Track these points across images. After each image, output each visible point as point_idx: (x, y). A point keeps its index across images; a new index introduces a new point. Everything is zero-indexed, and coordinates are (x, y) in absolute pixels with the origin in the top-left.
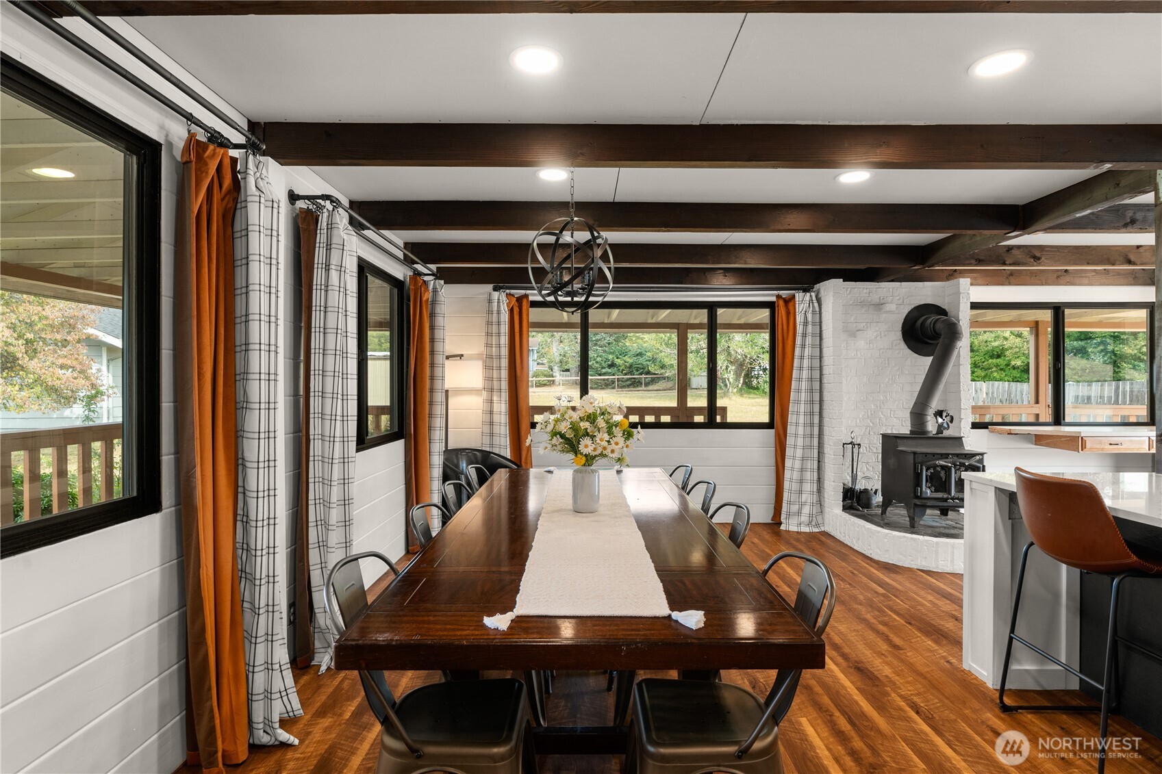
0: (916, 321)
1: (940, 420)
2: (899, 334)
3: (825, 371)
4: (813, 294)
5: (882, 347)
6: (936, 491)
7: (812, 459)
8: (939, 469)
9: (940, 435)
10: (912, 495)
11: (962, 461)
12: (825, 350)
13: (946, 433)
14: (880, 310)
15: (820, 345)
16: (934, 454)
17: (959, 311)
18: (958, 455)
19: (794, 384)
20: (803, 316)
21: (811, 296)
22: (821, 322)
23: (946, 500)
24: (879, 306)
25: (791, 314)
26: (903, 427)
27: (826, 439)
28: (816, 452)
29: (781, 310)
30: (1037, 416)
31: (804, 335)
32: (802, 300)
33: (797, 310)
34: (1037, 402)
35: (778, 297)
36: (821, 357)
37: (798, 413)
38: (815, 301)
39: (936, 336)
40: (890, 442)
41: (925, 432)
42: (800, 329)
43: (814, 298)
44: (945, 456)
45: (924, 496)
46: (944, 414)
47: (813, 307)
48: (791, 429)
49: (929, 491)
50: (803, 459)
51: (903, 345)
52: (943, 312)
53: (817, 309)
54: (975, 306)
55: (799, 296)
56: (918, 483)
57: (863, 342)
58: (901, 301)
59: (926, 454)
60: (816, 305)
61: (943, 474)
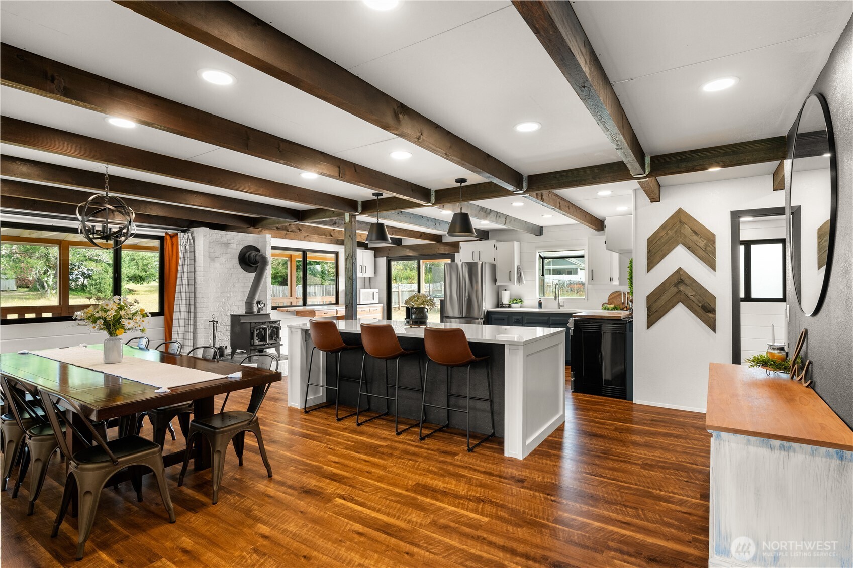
0: (245, 254)
1: (259, 306)
2: (237, 261)
3: (198, 280)
4: (190, 234)
5: (228, 267)
6: (260, 341)
7: (190, 332)
8: (261, 330)
9: (259, 314)
10: (250, 344)
11: (271, 325)
12: (197, 268)
13: (262, 312)
14: (227, 246)
15: (194, 265)
16: (259, 323)
17: (266, 250)
18: (269, 322)
19: (178, 288)
20: (184, 247)
21: (188, 235)
22: (194, 251)
23: (265, 345)
24: (227, 244)
25: (175, 245)
26: (242, 310)
27: (198, 320)
28: (192, 328)
29: (168, 242)
30: (291, 303)
31: (184, 258)
32: (183, 238)
33: (180, 243)
34: (291, 296)
35: (167, 233)
36: (194, 272)
37: (180, 306)
38: (191, 239)
39: (256, 262)
40: (235, 319)
41: (253, 312)
42: (181, 254)
43: (190, 237)
44: (264, 323)
45: (255, 344)
46: (261, 303)
47: (190, 242)
48: (175, 316)
49: (257, 341)
50: (185, 333)
51: (239, 267)
52: (258, 250)
53: (192, 244)
54: (273, 248)
55: (181, 234)
56: (252, 338)
57: (218, 264)
58: (238, 243)
59: (256, 323)
60: (192, 241)
61: (263, 332)
